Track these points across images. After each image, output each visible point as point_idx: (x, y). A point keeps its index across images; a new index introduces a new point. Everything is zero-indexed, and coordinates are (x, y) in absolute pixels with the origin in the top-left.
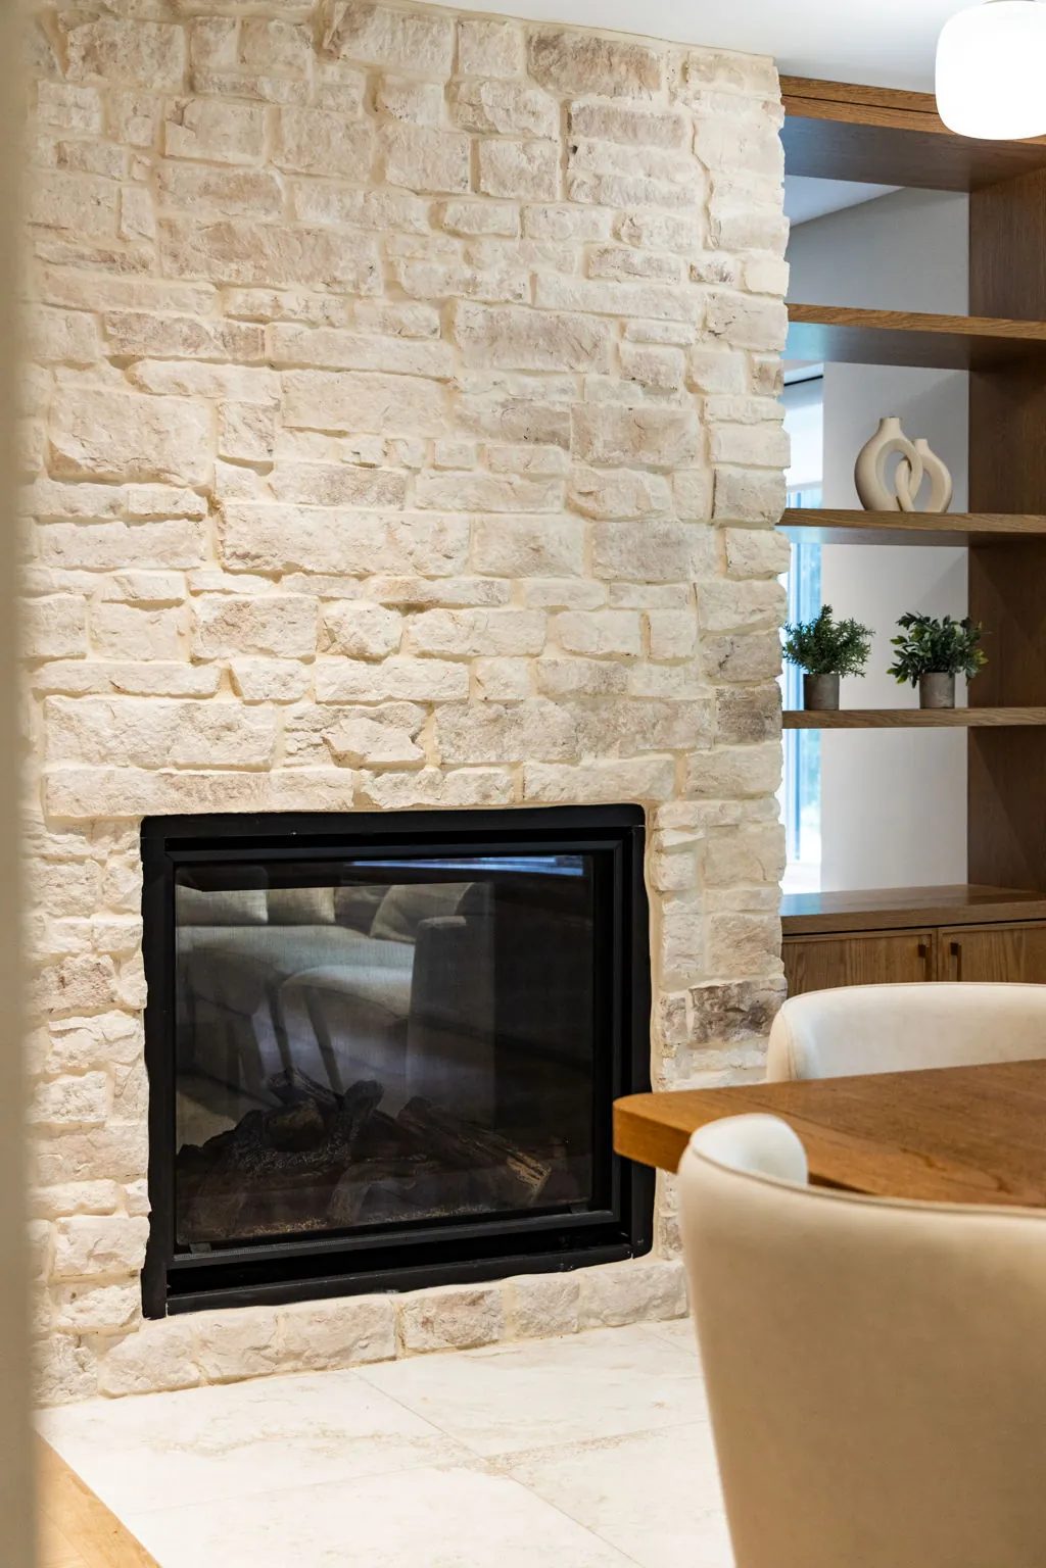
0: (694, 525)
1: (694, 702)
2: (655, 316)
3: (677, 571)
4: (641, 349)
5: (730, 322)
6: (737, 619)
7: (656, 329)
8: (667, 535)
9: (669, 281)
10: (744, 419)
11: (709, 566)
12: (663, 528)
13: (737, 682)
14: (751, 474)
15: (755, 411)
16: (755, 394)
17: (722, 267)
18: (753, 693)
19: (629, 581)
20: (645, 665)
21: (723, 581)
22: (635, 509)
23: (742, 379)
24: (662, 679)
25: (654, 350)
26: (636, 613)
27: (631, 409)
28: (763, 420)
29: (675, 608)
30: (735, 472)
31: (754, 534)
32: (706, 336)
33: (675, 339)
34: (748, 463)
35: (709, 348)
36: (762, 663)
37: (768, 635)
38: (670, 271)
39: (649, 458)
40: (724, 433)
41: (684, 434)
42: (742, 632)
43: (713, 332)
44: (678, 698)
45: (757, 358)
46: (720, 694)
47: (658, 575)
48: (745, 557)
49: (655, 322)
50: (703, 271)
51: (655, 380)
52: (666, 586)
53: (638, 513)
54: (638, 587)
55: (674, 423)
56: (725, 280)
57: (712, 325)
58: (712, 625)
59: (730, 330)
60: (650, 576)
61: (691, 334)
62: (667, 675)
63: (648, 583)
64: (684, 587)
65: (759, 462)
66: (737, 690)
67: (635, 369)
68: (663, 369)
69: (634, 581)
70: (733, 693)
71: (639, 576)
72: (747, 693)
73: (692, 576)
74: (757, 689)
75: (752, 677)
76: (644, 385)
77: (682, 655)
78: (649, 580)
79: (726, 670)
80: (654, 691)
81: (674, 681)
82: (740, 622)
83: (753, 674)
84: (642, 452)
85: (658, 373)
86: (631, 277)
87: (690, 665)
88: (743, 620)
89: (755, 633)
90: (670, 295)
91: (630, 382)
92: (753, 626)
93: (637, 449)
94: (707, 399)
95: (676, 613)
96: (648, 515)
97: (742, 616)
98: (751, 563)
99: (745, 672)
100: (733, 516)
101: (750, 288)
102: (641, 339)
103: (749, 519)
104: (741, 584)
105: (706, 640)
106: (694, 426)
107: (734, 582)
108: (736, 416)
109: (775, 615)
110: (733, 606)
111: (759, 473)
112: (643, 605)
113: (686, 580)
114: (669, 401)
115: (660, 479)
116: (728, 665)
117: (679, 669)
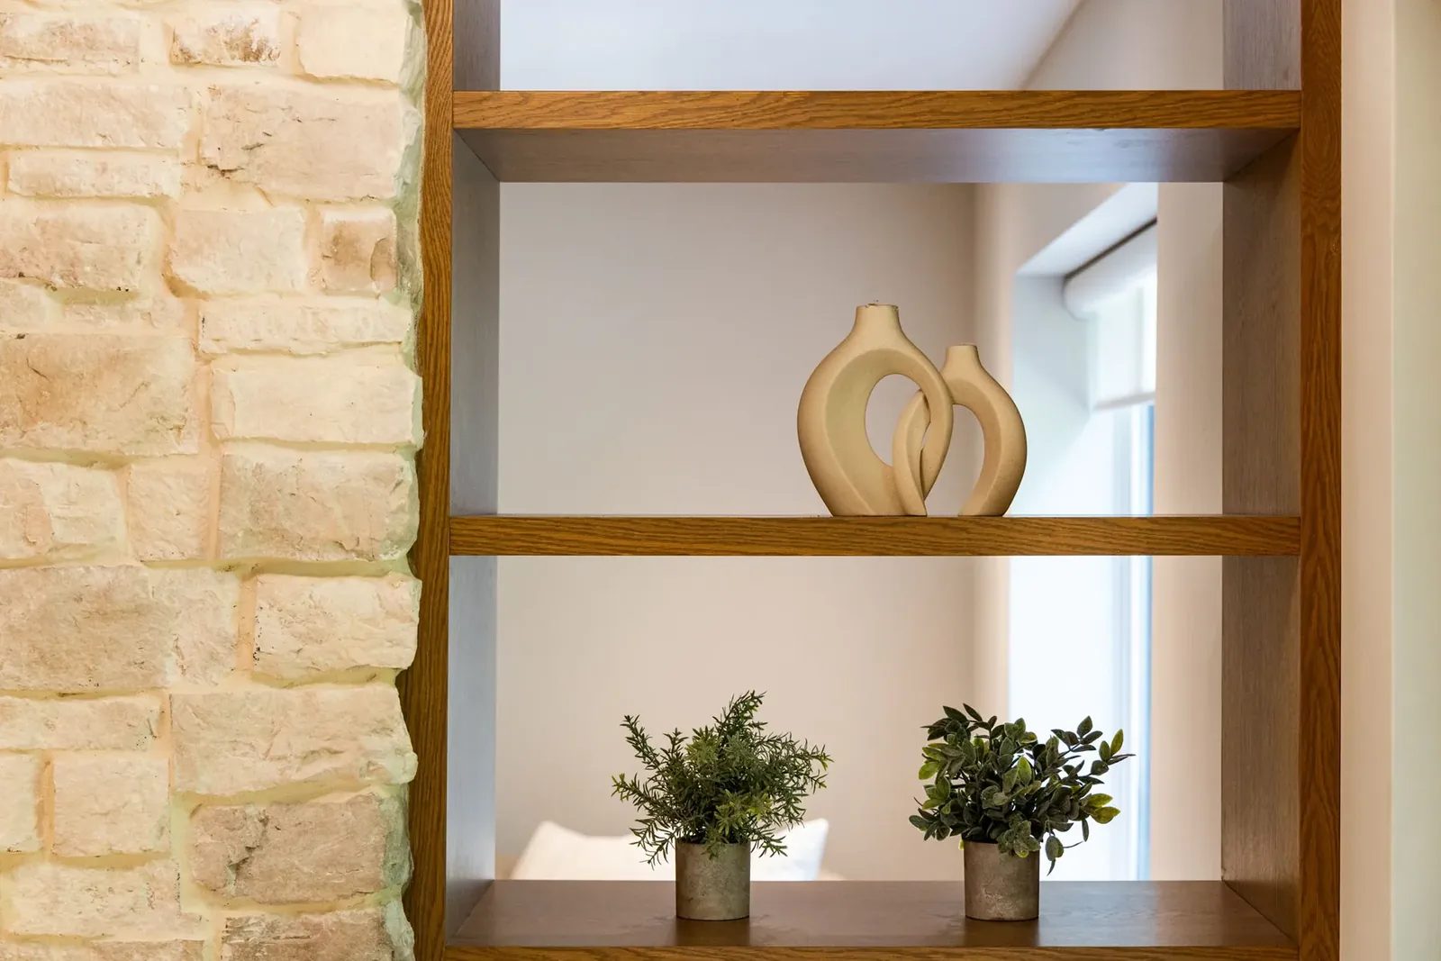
0: (180, 572)
1: (163, 946)
2: (79, 143)
3: (134, 669)
4: (49, 213)
5: (259, 145)
6: (268, 772)
7: (79, 171)
8: (106, 594)
9: (114, 68)
10: (295, 347)
11: (213, 657)
12: (98, 579)
13: (279, 903)
14: (311, 460)
15: (323, 329)
16: (326, 291)
17: (247, 32)
18: (317, 928)
19: (12, 693)
20: (46, 869)
21: (242, 687)
22: (22, 544)
23: (300, 262)
24: (88, 896)
25: (76, 213)
26: (25, 757)
27: (20, 337)
28: (346, 346)
29: (116, 748)
30: (271, 459)
31: (326, 589)
32: (203, 177)
33: (125, 187)
34: (303, 438)
35: (215, 201)
36: (332, 863)
37: (350, 803)
38: (115, 48)
39: (58, 436)
40: (243, 378)
41: (146, 385)
42: (292, 798)
43: (215, 167)
44: (126, 936)
45: (331, 217)
46: (235, 928)
47: (83, 681)
48: (298, 636)
49: (81, 155)
50: (196, 46)
51: (71, 275)
52: (107, 701)
53: (30, 552)
54: (34, 704)
55: (118, 360)
56: (257, 57)
57: (211, 154)
58: (209, 781)
59: (258, 161)
60: (63, 682)
61: (168, 177)
62: (102, 888)
63: (63, 695)
64: (147, 704)
65: (331, 436)
66: (283, 918)
67: (26, 254)
68: (87, 251)
69: (23, 692)
70: (272, 928)
71: (33, 683)
72: (306, 925)
73: (173, 680)
74: (327, 920)
75: (308, 894)
76: (49, 285)
77: (132, 847)
78: (61, 689)
79: (249, 878)
80: (67, 923)
81: (119, 902)
82: (277, 777)
83: (311, 887)
84: (41, 424)
85: (74, 262)
86: (21, 66)
87: (158, 869)
88: (282, 772)
89: (322, 800)
90: (110, 99)
91: (16, 281)
92: (318, 787)
93: (31, 419)
94: (208, 308)
95: (121, 759)
96: (54, 556)
97: (280, 765)
98: (311, 649)
99: (293, 884)
100: (270, 552)
101: (309, 70)
102: (46, 192)
103: (310, 557)
104: (294, 695)
105: (202, 812)
106: (174, 365)
107: (274, 690)
108: (277, 340)
109: (363, 761)
110: (263, 745)
111: (336, 459)
112: (45, 740)
113: (155, 689)
114: (123, 315)
115: (102, 479)
116: (254, 869)
117: (133, 877)
